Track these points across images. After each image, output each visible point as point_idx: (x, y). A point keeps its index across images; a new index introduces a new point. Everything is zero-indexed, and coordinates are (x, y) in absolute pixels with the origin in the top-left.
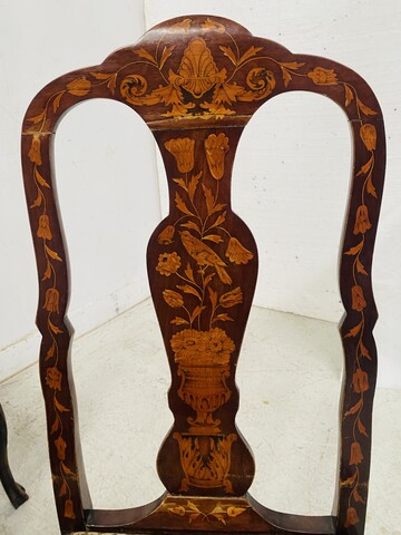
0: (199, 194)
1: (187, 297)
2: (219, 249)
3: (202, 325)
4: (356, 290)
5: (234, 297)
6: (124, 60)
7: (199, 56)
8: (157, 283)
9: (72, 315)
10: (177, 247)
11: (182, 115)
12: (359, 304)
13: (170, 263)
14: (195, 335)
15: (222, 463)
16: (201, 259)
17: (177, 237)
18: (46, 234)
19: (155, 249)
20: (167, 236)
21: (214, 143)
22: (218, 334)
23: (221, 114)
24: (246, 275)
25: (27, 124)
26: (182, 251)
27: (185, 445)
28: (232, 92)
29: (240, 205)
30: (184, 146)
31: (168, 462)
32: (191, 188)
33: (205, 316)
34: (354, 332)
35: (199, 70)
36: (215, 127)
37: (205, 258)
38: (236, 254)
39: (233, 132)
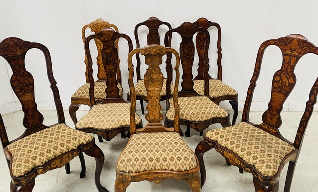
0: (288, 67)
1: (278, 86)
2: (288, 79)
3: (280, 92)
4: (313, 96)
5: (288, 89)
6: (281, 39)
7: (295, 42)
8: (274, 81)
9: (257, 82)
10: (280, 76)
11: (289, 52)
12: (312, 99)
13: (278, 78)
14: (277, 94)
15: (275, 121)
16: (284, 80)
17: (280, 74)
18: (258, 66)
19: (276, 75)
20: (279, 73)
21: (293, 59)
22: (282, 95)
23: (296, 54)
24: (292, 86)
25: (261, 46)
26: (281, 77)
27: (269, 114)
28: (300, 50)
29: (295, 72)
30: (287, 58)
31: (265, 116)
32: (286, 66)
33: (281, 91)
34: (309, 104)
35: (294, 45)
36: (294, 56)
37: (285, 80)
38: (291, 81)
39: (298, 58)
